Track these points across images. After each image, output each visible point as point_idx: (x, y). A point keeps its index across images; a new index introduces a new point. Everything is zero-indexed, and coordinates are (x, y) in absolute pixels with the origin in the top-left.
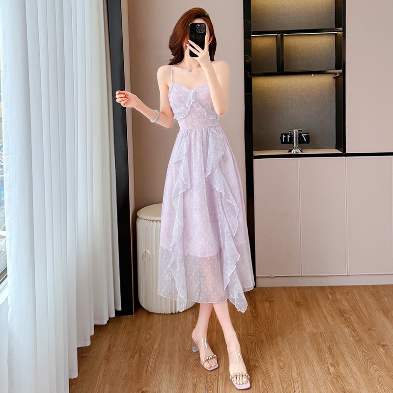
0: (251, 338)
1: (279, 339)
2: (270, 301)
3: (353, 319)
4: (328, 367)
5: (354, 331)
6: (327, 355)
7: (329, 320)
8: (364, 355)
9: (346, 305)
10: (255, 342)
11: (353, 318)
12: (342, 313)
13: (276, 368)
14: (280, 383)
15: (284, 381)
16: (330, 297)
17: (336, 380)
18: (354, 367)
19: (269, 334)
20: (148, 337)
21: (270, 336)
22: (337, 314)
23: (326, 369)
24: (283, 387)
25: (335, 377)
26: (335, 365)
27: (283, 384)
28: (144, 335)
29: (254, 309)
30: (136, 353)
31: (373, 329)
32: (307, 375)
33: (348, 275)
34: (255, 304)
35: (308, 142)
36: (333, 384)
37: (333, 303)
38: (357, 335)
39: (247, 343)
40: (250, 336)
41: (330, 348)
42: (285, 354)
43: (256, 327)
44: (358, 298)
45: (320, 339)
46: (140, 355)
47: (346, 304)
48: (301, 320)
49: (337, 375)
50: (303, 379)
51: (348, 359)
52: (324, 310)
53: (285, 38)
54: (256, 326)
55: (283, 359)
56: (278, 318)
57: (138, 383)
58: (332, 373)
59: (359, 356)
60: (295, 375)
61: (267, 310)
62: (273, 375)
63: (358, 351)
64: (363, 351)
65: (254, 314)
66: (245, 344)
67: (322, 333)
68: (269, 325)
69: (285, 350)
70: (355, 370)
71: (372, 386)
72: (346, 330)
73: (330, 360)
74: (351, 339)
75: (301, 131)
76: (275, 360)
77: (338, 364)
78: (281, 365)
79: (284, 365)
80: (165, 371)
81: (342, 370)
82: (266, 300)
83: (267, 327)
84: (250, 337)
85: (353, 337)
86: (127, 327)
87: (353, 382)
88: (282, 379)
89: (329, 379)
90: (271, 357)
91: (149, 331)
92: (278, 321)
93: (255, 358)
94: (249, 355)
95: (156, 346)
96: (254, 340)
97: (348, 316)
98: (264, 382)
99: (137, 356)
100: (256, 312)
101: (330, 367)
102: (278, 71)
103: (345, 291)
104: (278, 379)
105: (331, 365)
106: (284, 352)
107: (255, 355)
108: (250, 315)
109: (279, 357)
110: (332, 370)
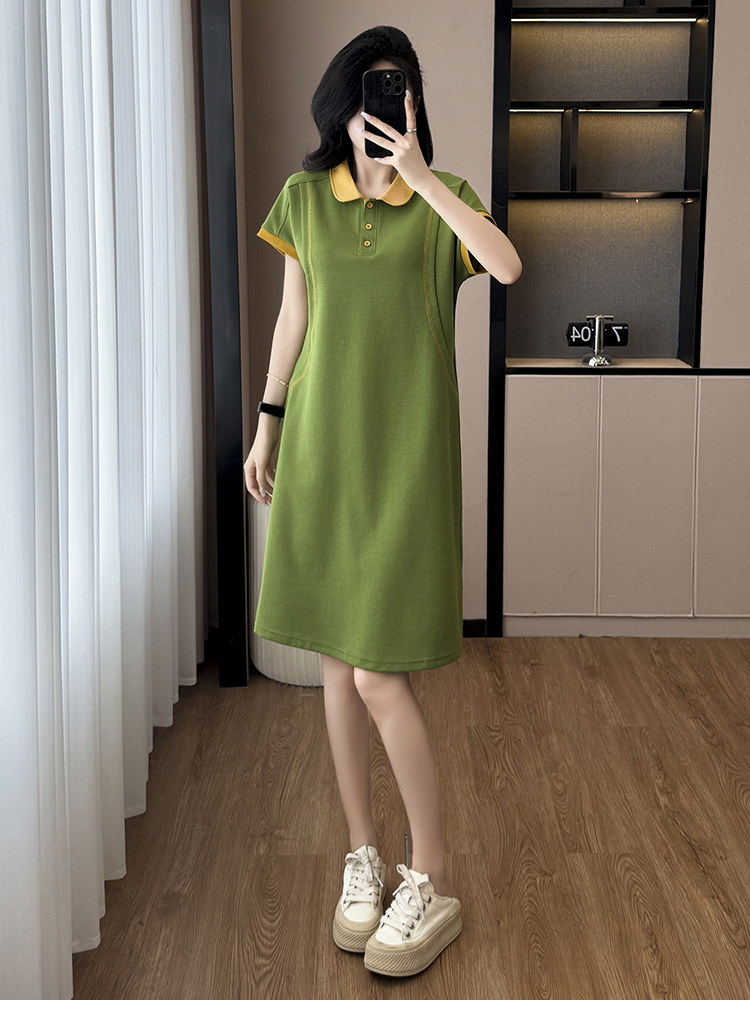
0: (495, 736)
1: (554, 738)
2: (532, 665)
3: (704, 703)
4: (655, 795)
5: (707, 727)
6: (653, 772)
7: (656, 704)
8: (730, 773)
9: (690, 676)
10: (503, 743)
11: (705, 701)
12: (682, 691)
13: (548, 794)
14: (557, 825)
15: (564, 819)
16: (657, 659)
17: (673, 819)
18: (709, 795)
19: (531, 728)
20: (285, 730)
21: (535, 732)
22: (673, 693)
23: (652, 799)
24: (564, 833)
25: (671, 814)
26: (670, 790)
27: (565, 827)
28: (275, 725)
29: (499, 678)
30: (256, 761)
31: (746, 723)
32: (612, 810)
33: (694, 618)
34: (501, 670)
35: (624, 342)
36: (666, 826)
37: (662, 672)
38: (713, 735)
39: (486, 744)
40: (494, 731)
41: (658, 758)
42: (566, 767)
43: (505, 715)
44: (714, 663)
45: (638, 741)
46: (265, 765)
47: (691, 674)
48: (599, 701)
49: (673, 811)
50: (604, 817)
51: (697, 780)
52: (645, 684)
53: (580, 118)
54: (504, 711)
55: (561, 777)
56: (550, 698)
57: (263, 822)
58: (663, 807)
59: (719, 774)
60: (588, 809)
61: (527, 682)
62: (543, 808)
63: (717, 765)
64: (726, 765)
65: (500, 688)
66: (482, 748)
67: (642, 728)
68: (531, 711)
69: (565, 761)
70: (712, 801)
71: (745, 831)
72: (691, 724)
73: (660, 782)
74: (702, 741)
75: (612, 319)
76: (545, 778)
77: (675, 789)
78: (559, 788)
79: (565, 788)
80: (321, 798)
81: (684, 802)
82: (525, 663)
83: (528, 714)
84: (493, 734)
85: (706, 736)
86: (236, 709)
87: (706, 825)
88: (562, 816)
89: (658, 818)
90: (538, 773)
91: (286, 719)
92: (549, 703)
93: (505, 774)
94: (492, 768)
95: (303, 748)
96: (500, 740)
97: (694, 697)
98: (525, 823)
99: (258, 767)
100: (502, 686)
101: (659, 795)
102: (561, 189)
103: (688, 649)
104: (554, 816)
105: (662, 790)
106: (564, 765)
107: (504, 769)
108: (491, 690)
109: (554, 774)
110: (663, 800)
